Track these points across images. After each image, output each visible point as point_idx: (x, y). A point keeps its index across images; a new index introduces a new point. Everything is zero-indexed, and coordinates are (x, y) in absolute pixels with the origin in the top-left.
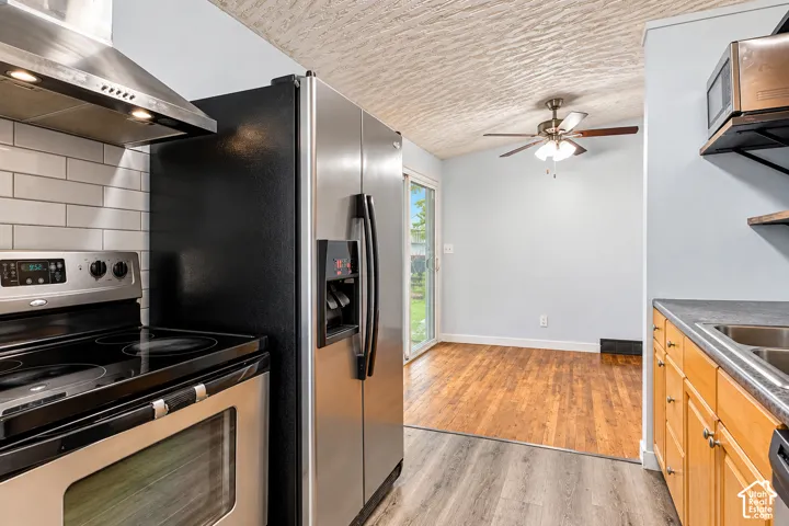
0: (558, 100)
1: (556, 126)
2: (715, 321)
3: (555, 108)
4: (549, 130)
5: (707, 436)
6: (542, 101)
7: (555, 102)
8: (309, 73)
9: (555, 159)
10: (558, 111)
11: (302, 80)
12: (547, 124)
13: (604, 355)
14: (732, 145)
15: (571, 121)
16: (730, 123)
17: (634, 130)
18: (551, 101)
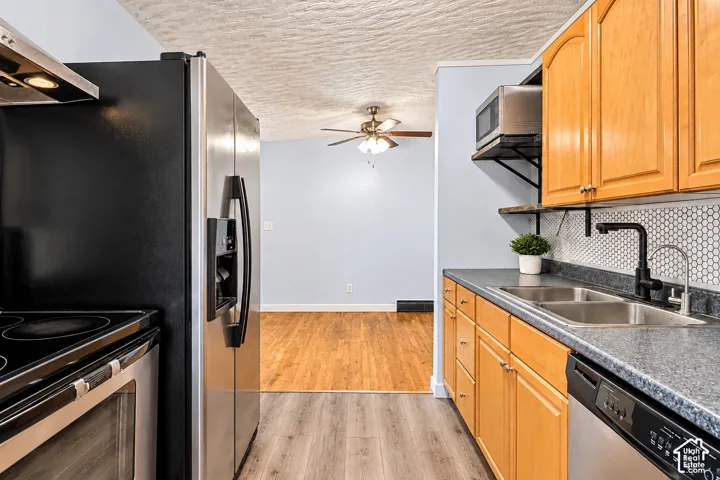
0: (376, 108)
1: (376, 127)
2: (501, 284)
3: (374, 113)
4: (369, 130)
5: (503, 365)
6: (364, 106)
7: (374, 110)
8: (200, 54)
9: (373, 152)
10: (376, 117)
11: (192, 59)
12: (368, 124)
13: (400, 313)
14: (492, 155)
15: (387, 126)
16: (498, 141)
17: (429, 134)
18: (372, 108)
